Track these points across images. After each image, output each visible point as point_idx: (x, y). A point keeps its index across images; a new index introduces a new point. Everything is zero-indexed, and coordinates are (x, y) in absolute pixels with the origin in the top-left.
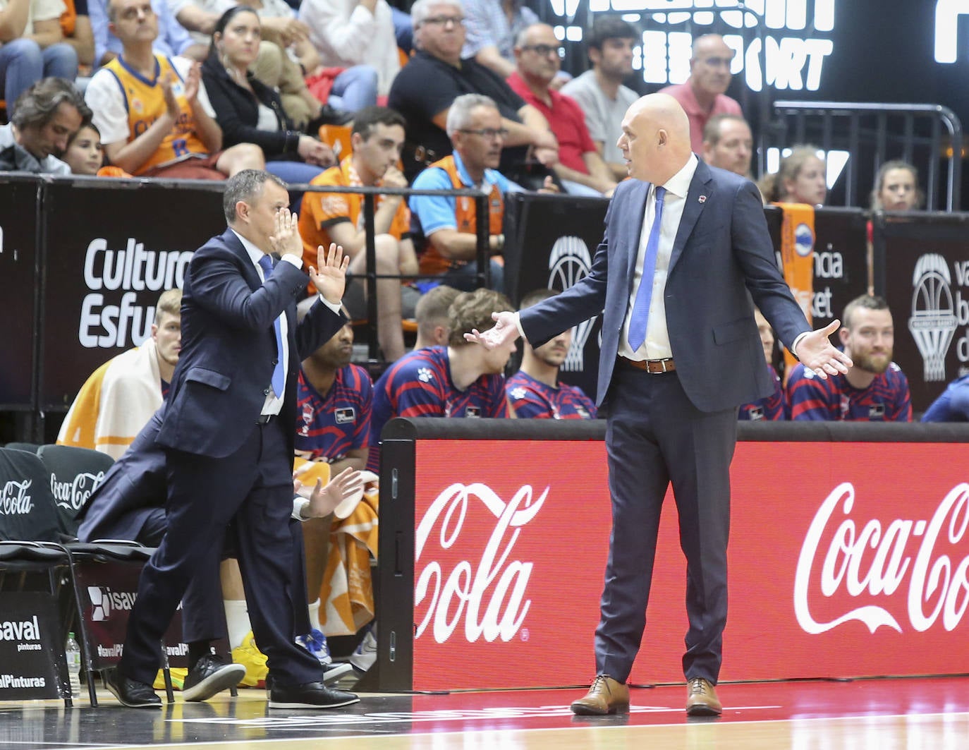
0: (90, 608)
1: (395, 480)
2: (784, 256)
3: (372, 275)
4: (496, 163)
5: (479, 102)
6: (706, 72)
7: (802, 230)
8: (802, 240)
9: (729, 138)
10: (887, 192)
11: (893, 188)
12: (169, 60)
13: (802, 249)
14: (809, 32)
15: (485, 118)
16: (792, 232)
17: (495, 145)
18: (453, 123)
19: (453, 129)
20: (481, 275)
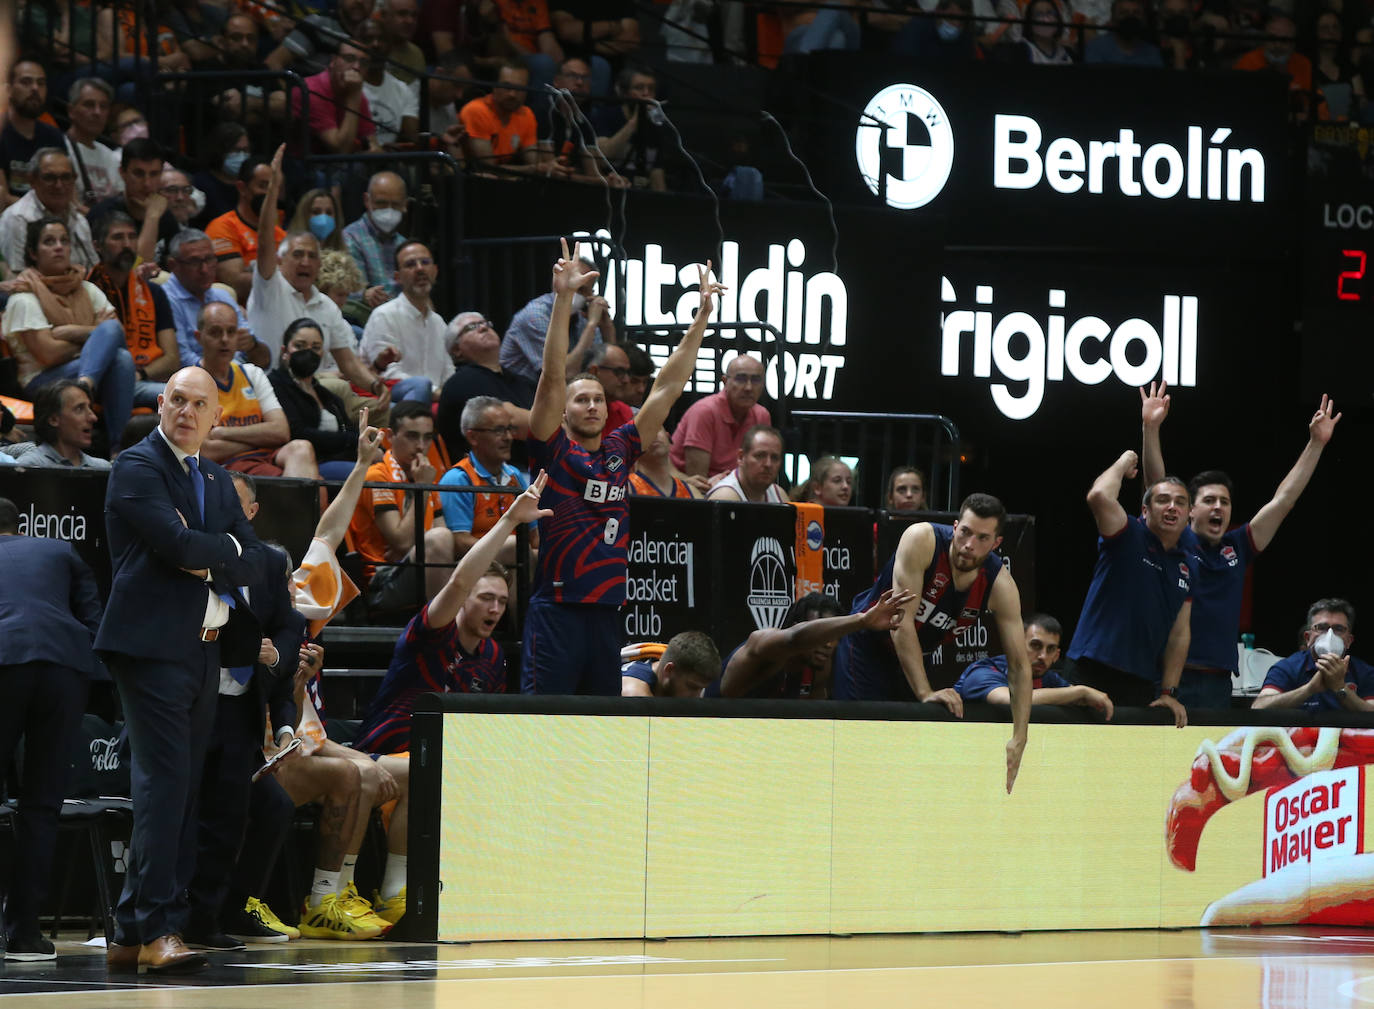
0: (112, 861)
1: (424, 749)
2: (797, 549)
3: (421, 564)
4: (507, 456)
5: (489, 403)
6: (735, 388)
7: (813, 527)
8: (813, 536)
9: (757, 449)
10: (897, 494)
11: (903, 489)
12: (241, 367)
13: (814, 544)
14: (824, 348)
15: (496, 416)
16: (804, 528)
17: (507, 441)
18: (467, 423)
19: (466, 428)
20: (520, 565)
